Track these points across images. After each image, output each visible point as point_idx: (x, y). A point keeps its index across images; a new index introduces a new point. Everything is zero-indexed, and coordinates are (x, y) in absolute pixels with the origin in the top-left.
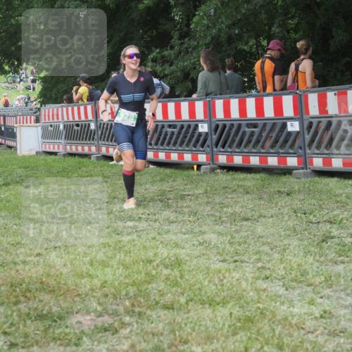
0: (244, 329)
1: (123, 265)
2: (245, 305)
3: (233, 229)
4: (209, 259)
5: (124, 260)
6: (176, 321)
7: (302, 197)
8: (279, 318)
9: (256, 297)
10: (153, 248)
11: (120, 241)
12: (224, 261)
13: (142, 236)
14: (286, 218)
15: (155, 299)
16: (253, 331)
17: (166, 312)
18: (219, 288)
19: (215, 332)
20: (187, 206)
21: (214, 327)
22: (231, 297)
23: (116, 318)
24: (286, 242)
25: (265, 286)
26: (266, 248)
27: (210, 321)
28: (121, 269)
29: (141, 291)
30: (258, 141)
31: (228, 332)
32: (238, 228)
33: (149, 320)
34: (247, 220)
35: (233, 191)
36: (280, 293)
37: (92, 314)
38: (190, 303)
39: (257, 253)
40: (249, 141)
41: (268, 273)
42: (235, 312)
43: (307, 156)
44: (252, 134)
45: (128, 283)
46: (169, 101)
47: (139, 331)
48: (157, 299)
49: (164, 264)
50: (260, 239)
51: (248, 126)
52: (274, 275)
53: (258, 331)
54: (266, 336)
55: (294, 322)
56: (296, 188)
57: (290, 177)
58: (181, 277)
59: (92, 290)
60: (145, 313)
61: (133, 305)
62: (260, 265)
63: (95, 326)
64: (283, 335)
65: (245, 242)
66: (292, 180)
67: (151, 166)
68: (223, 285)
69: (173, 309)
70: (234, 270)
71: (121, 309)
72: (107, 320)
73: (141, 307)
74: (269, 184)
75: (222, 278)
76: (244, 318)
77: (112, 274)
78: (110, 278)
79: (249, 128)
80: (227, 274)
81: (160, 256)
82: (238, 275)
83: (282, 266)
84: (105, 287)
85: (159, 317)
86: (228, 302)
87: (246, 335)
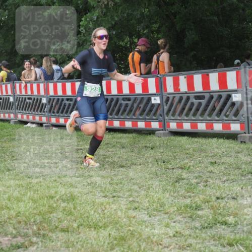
0: (119, 246)
1: (32, 200)
2: (120, 228)
3: (113, 174)
4: (95, 195)
5: (33, 196)
6: (70, 240)
7: (162, 151)
8: (144, 237)
9: (128, 222)
10: (54, 187)
11: (30, 183)
12: (105, 197)
13: (47, 179)
14: (150, 166)
15: (55, 225)
16: (125, 247)
17: (63, 234)
18: (101, 216)
19: (98, 247)
20: (79, 157)
21: (97, 244)
22: (110, 223)
23: (26, 239)
24: (150, 183)
25: (134, 214)
26: (136, 187)
27: (95, 240)
28: (31, 203)
29: (45, 219)
30: (131, 111)
31: (107, 247)
32: (116, 173)
33: (50, 240)
34: (122, 167)
35: (113, 146)
36: (145, 219)
37: (9, 236)
38: (81, 227)
39: (129, 191)
40: (125, 111)
41: (136, 205)
42: (112, 233)
43: (166, 121)
44: (127, 105)
45: (35, 213)
46: (67, 82)
47: (43, 248)
48: (56, 225)
49: (62, 199)
50: (132, 181)
51: (124, 99)
52: (141, 206)
53: (129, 247)
54: (135, 250)
55: (154, 240)
56: (158, 144)
57: (153, 136)
58: (75, 208)
59: (9, 218)
60: (48, 235)
61: (39, 229)
62: (131, 199)
63: (11, 244)
64: (147, 250)
65: (121, 183)
66: (155, 138)
67: (54, 128)
68: (104, 214)
69: (68, 231)
70: (112, 203)
71: (30, 232)
72: (20, 240)
73: (45, 230)
74: (139, 141)
75: (104, 209)
76: (119, 237)
77: (25, 207)
78: (22, 209)
79: (124, 101)
80: (108, 206)
81: (59, 193)
82: (116, 206)
83: (147, 200)
84: (19, 216)
85: (58, 237)
86: (108, 226)
87: (120, 250)
